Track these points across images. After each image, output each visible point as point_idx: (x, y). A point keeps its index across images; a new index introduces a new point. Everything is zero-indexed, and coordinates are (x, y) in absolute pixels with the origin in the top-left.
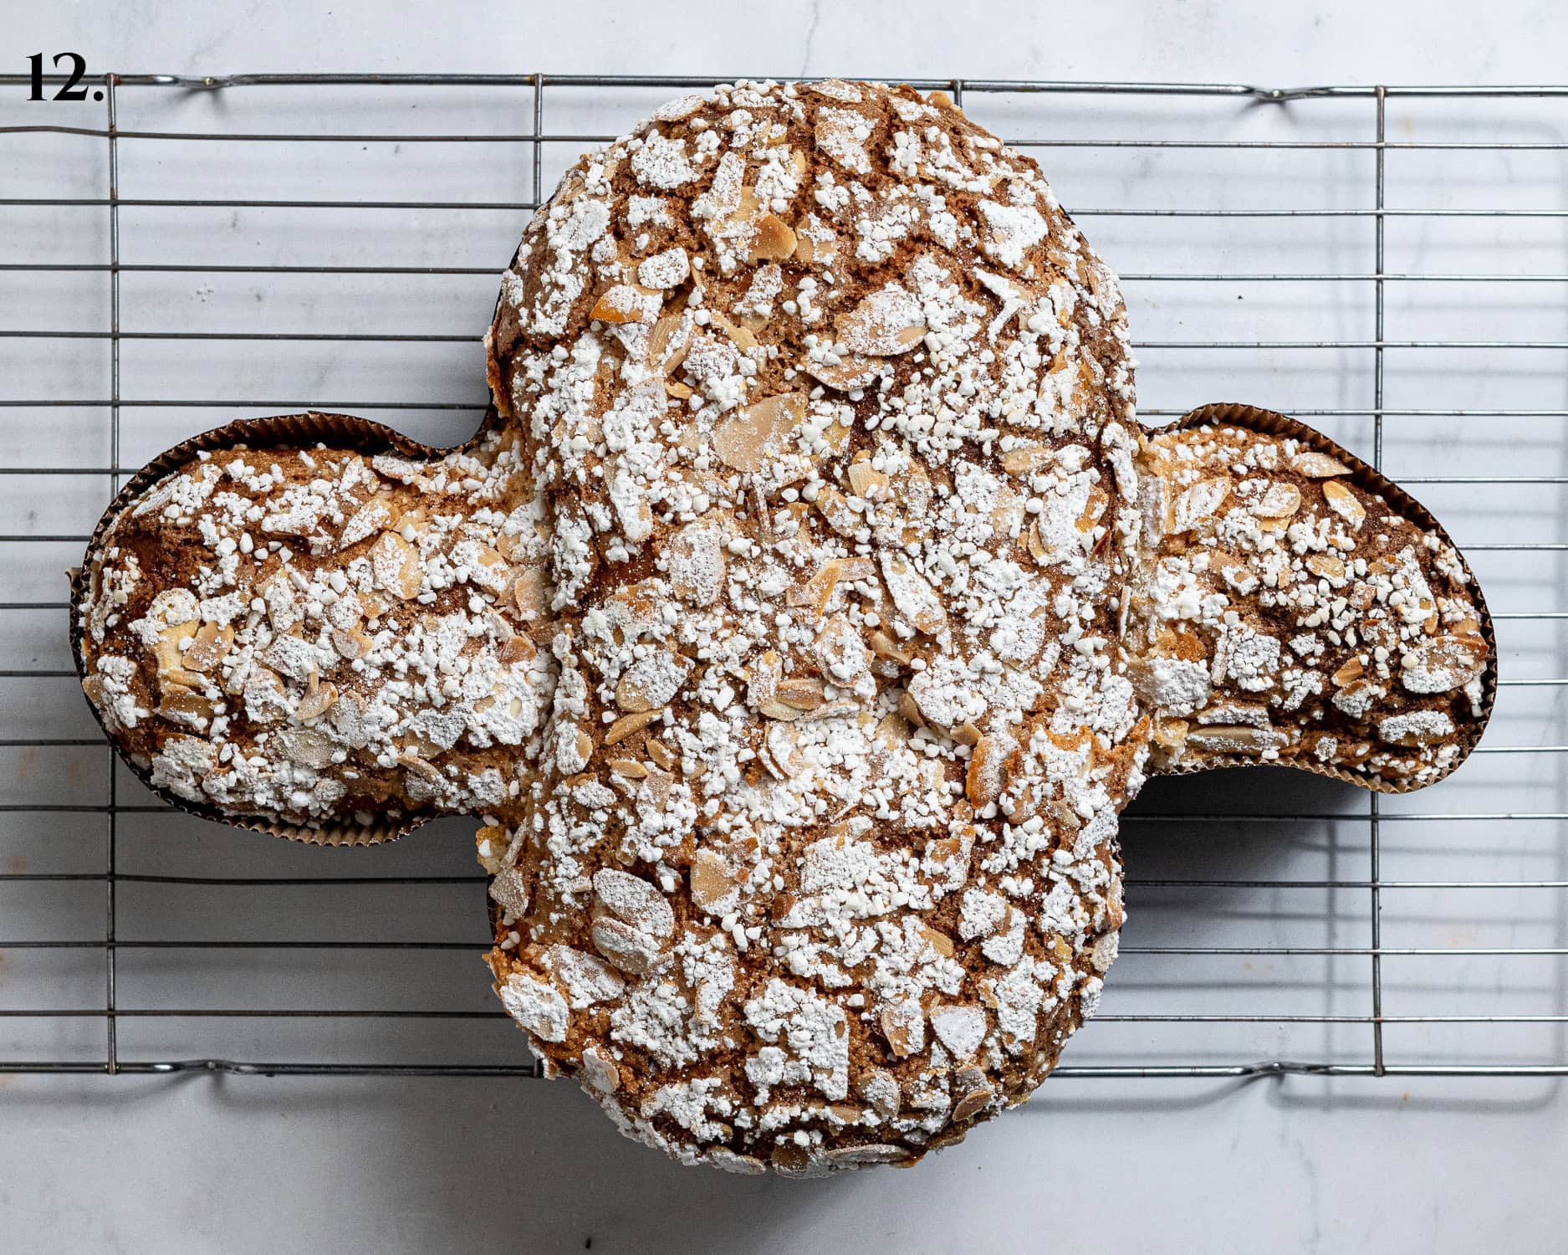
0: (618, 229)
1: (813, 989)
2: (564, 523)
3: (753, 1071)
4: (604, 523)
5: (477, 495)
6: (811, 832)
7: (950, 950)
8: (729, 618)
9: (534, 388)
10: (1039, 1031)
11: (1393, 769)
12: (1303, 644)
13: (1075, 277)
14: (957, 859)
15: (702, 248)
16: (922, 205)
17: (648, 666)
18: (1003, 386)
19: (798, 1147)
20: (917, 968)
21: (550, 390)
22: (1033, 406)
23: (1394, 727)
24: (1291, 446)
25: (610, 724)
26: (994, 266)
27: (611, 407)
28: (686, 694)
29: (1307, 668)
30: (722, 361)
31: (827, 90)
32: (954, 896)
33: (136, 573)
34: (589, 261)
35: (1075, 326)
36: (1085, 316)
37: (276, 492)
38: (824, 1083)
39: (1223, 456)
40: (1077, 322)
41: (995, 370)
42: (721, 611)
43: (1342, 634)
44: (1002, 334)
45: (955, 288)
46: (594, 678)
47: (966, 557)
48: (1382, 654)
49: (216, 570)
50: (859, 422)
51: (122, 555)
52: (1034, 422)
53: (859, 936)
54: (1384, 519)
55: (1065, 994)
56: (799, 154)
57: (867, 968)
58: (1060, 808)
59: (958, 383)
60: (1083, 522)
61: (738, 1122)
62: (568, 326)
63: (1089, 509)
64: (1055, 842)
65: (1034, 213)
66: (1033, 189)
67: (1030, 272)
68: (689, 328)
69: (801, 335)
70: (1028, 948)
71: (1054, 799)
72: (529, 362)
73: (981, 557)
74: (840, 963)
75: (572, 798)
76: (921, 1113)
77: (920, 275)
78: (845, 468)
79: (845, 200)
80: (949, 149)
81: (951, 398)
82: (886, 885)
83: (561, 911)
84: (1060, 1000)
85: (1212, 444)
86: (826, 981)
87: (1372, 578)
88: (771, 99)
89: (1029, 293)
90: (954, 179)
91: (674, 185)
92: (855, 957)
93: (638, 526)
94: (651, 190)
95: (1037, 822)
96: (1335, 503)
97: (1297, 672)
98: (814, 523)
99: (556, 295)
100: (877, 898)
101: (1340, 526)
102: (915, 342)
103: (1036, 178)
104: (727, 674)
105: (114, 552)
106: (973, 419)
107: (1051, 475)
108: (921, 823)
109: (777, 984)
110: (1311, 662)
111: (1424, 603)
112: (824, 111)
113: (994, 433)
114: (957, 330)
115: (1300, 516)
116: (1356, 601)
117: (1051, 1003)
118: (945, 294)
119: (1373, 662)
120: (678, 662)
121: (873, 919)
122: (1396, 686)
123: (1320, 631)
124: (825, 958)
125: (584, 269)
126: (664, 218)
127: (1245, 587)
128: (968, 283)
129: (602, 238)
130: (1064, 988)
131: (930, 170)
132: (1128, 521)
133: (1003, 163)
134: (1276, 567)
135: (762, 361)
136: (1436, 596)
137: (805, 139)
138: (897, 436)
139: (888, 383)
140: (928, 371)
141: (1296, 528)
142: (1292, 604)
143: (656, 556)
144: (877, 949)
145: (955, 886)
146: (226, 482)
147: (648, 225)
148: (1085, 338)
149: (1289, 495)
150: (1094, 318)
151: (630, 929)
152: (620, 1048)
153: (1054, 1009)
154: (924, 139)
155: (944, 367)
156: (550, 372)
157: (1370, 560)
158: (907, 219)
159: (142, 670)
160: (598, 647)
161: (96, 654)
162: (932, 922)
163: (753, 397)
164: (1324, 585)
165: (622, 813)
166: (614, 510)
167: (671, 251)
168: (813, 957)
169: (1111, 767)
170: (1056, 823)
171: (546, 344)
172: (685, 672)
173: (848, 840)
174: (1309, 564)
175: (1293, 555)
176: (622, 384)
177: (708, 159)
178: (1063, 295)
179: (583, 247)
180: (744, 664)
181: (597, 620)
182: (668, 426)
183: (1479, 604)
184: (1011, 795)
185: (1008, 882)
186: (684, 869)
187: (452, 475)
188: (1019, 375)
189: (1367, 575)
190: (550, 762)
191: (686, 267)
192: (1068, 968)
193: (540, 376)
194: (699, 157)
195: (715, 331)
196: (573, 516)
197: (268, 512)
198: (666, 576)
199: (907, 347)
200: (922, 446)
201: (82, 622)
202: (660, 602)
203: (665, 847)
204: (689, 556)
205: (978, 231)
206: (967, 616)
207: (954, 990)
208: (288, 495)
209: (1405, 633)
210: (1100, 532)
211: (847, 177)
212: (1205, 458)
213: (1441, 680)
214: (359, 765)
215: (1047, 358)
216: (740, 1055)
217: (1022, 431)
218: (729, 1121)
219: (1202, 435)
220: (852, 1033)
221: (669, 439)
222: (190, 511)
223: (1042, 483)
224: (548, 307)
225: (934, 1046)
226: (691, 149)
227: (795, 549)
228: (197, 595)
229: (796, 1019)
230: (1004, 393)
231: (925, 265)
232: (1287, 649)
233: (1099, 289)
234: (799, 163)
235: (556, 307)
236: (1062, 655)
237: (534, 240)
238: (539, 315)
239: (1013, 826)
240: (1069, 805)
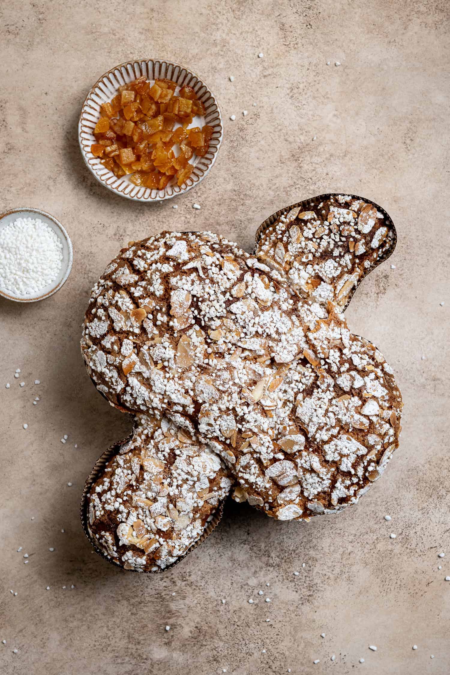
0: (108, 352)
1: (334, 438)
2: (173, 419)
3: (343, 468)
4: (181, 409)
5: (149, 433)
6: (294, 411)
7: (349, 396)
8: (227, 394)
9: (132, 401)
10: (386, 388)
11: (386, 250)
12: (336, 253)
13: (203, 243)
14: (327, 378)
15: (128, 334)
16: (157, 270)
17: (223, 423)
18: (218, 283)
19: (372, 471)
20: (347, 409)
21: (136, 398)
22: (228, 279)
23: (375, 244)
24: (282, 218)
25: (230, 443)
26: (185, 263)
27: (152, 386)
28: (237, 418)
29: (343, 256)
30: (160, 350)
31: (109, 271)
32: (336, 386)
33: (108, 534)
34: (111, 365)
35: (215, 253)
36: (214, 248)
37: (111, 483)
38: (360, 453)
39: (273, 238)
40: (214, 251)
41: (212, 281)
42: (223, 395)
43: (341, 240)
44: (204, 273)
45: (184, 277)
46: (216, 438)
47: (254, 323)
48: (353, 234)
49: (121, 513)
50: (200, 325)
51: (100, 535)
52: (232, 281)
53: (328, 417)
54: (319, 208)
55: (382, 375)
56: (121, 291)
57: (339, 421)
58: (333, 343)
59: (209, 294)
60: (267, 287)
61: (355, 482)
62: (124, 382)
63: (264, 283)
64: (340, 350)
65: (179, 242)
66: (172, 237)
67: (193, 254)
68: (146, 352)
69: (168, 325)
70: (363, 377)
71: (329, 343)
72: (125, 398)
73: (257, 320)
74: (332, 427)
75: (242, 467)
76: (386, 434)
77: (175, 284)
78: (209, 338)
79: (142, 289)
80: (147, 252)
81: (211, 298)
82: (320, 401)
83: (269, 490)
84: (382, 377)
85: (268, 238)
86: (335, 434)
87: (332, 223)
88: (100, 288)
89: (199, 258)
90: (156, 257)
91: (107, 329)
92: (333, 422)
93: (188, 401)
94: (103, 337)
95: (332, 351)
96: (306, 218)
97: (342, 259)
98: (217, 355)
99: (113, 380)
100: (322, 406)
101: (312, 221)
102: (191, 298)
103: (170, 234)
104: (240, 405)
105: (97, 536)
106: (221, 297)
107: (249, 287)
108: (311, 381)
109: (326, 447)
110: (342, 254)
111: (348, 214)
112: (114, 277)
113: (228, 294)
114: (195, 284)
115: (302, 230)
116: (335, 231)
117: (382, 381)
118: (184, 281)
119: (354, 237)
120: (228, 415)
121: (327, 411)
122: (364, 236)
123: (336, 245)
124: (328, 430)
125: (112, 368)
126: (113, 339)
127: (311, 257)
128: (185, 273)
129: (107, 358)
130: (380, 374)
131: (149, 261)
132: (275, 274)
133: (160, 240)
134: (311, 246)
135: (167, 340)
136: (348, 209)
137: (117, 287)
138: (211, 319)
139: (196, 312)
140: (200, 299)
141: (305, 234)
142: (323, 249)
143: (197, 400)
144: (335, 414)
145: (333, 384)
146: (100, 495)
147: (112, 344)
148: (220, 252)
149: (295, 229)
150: (216, 246)
151: (285, 474)
152: (314, 499)
153: (384, 381)
154: (139, 257)
155: (202, 295)
156: (131, 395)
157: (326, 220)
158: (157, 277)
159: (133, 550)
160: (209, 432)
161: (120, 559)
162: (338, 396)
163: (175, 348)
164: (325, 237)
165: (255, 456)
166: (179, 404)
167: (123, 343)
168: (325, 433)
169: (333, 322)
170: (336, 347)
171: (124, 391)
172: (232, 415)
173: (302, 403)
174: (316, 237)
175: (311, 240)
176: (148, 379)
177: (105, 316)
178: (205, 249)
179: (106, 364)
180: (241, 399)
181: (203, 428)
182: (167, 375)
183: (358, 198)
184: (319, 353)
185: (343, 369)
186: (281, 451)
187: (140, 436)
188: (217, 277)
189: (330, 223)
190: (229, 463)
191: (130, 341)
192: (376, 369)
193: (131, 398)
194: (103, 318)
195: (151, 346)
196: (172, 416)
197: (116, 489)
198: (204, 402)
199: (190, 301)
200: (218, 315)
201: (109, 557)
202: (210, 409)
203: (272, 451)
204: (203, 393)
205: (174, 261)
206: (269, 334)
207: (360, 403)
208: (115, 481)
209: (352, 224)
210: (272, 283)
211: (136, 284)
212: (270, 243)
213: (371, 223)
214: (197, 512)
215: (218, 266)
216: (338, 469)
217: (233, 285)
218: (353, 484)
219: (263, 239)
220: (352, 437)
221: (171, 377)
222: (101, 509)
223: (249, 290)
224: (115, 384)
225: (370, 418)
226: (100, 319)
227: (221, 365)
228: (124, 522)
229: (338, 448)
230: (220, 284)
231: (173, 281)
232: (334, 258)
233: (210, 239)
234: (124, 293)
235: (117, 382)
236: (297, 316)
237: (94, 374)
238: (115, 387)
239: (328, 358)
240: (333, 340)
